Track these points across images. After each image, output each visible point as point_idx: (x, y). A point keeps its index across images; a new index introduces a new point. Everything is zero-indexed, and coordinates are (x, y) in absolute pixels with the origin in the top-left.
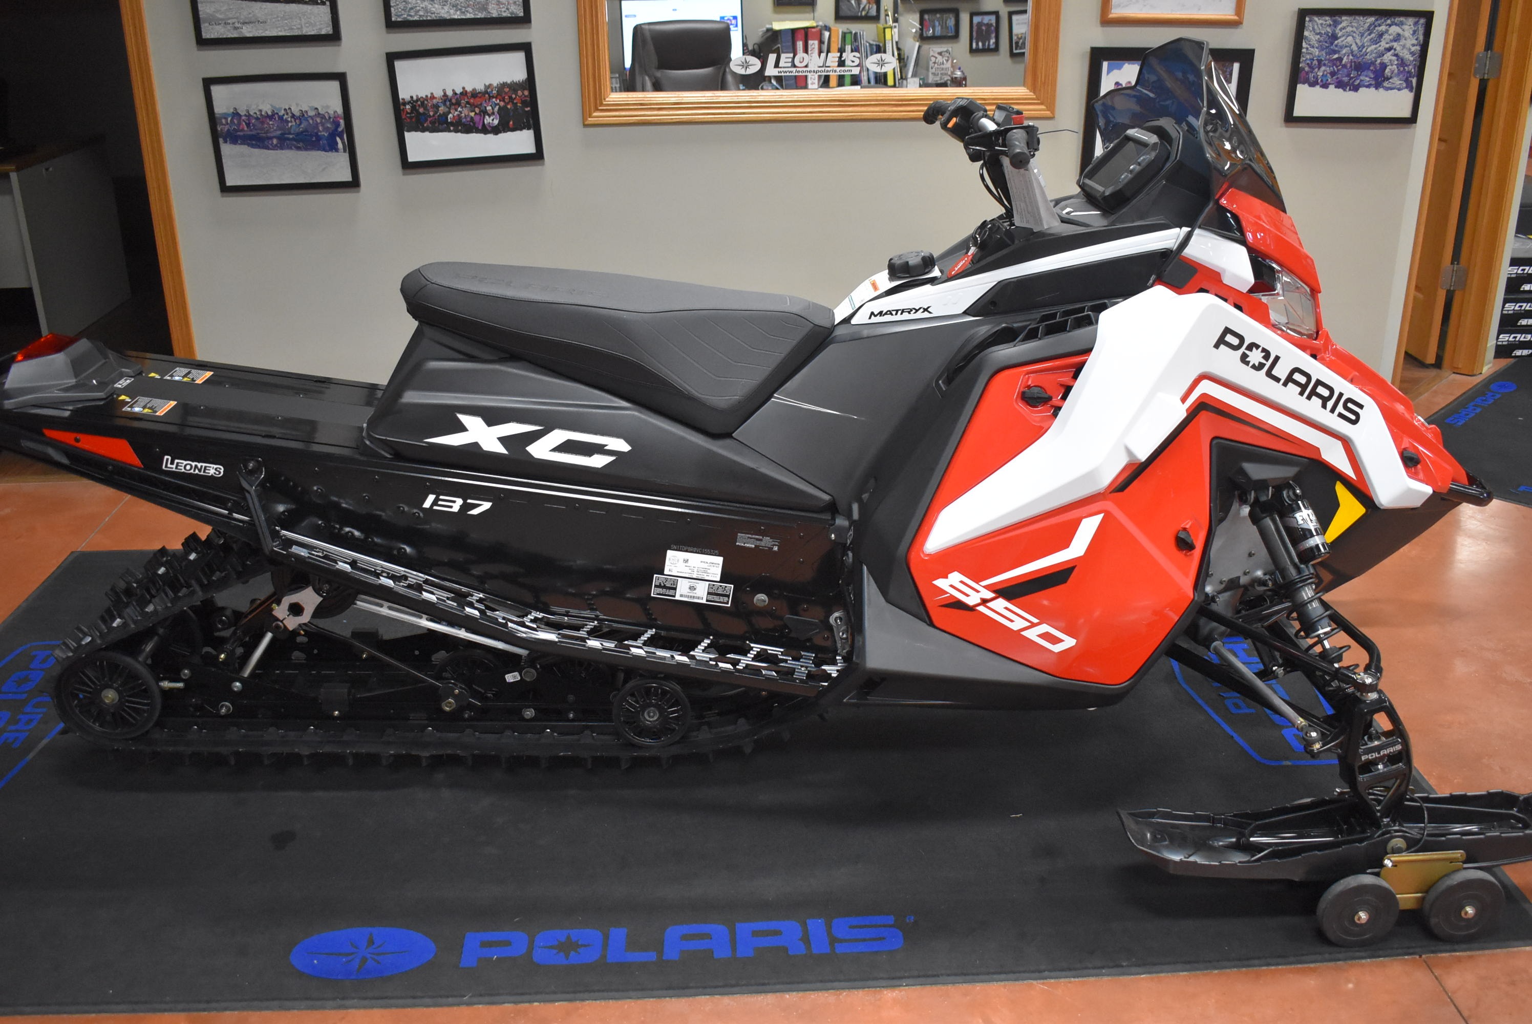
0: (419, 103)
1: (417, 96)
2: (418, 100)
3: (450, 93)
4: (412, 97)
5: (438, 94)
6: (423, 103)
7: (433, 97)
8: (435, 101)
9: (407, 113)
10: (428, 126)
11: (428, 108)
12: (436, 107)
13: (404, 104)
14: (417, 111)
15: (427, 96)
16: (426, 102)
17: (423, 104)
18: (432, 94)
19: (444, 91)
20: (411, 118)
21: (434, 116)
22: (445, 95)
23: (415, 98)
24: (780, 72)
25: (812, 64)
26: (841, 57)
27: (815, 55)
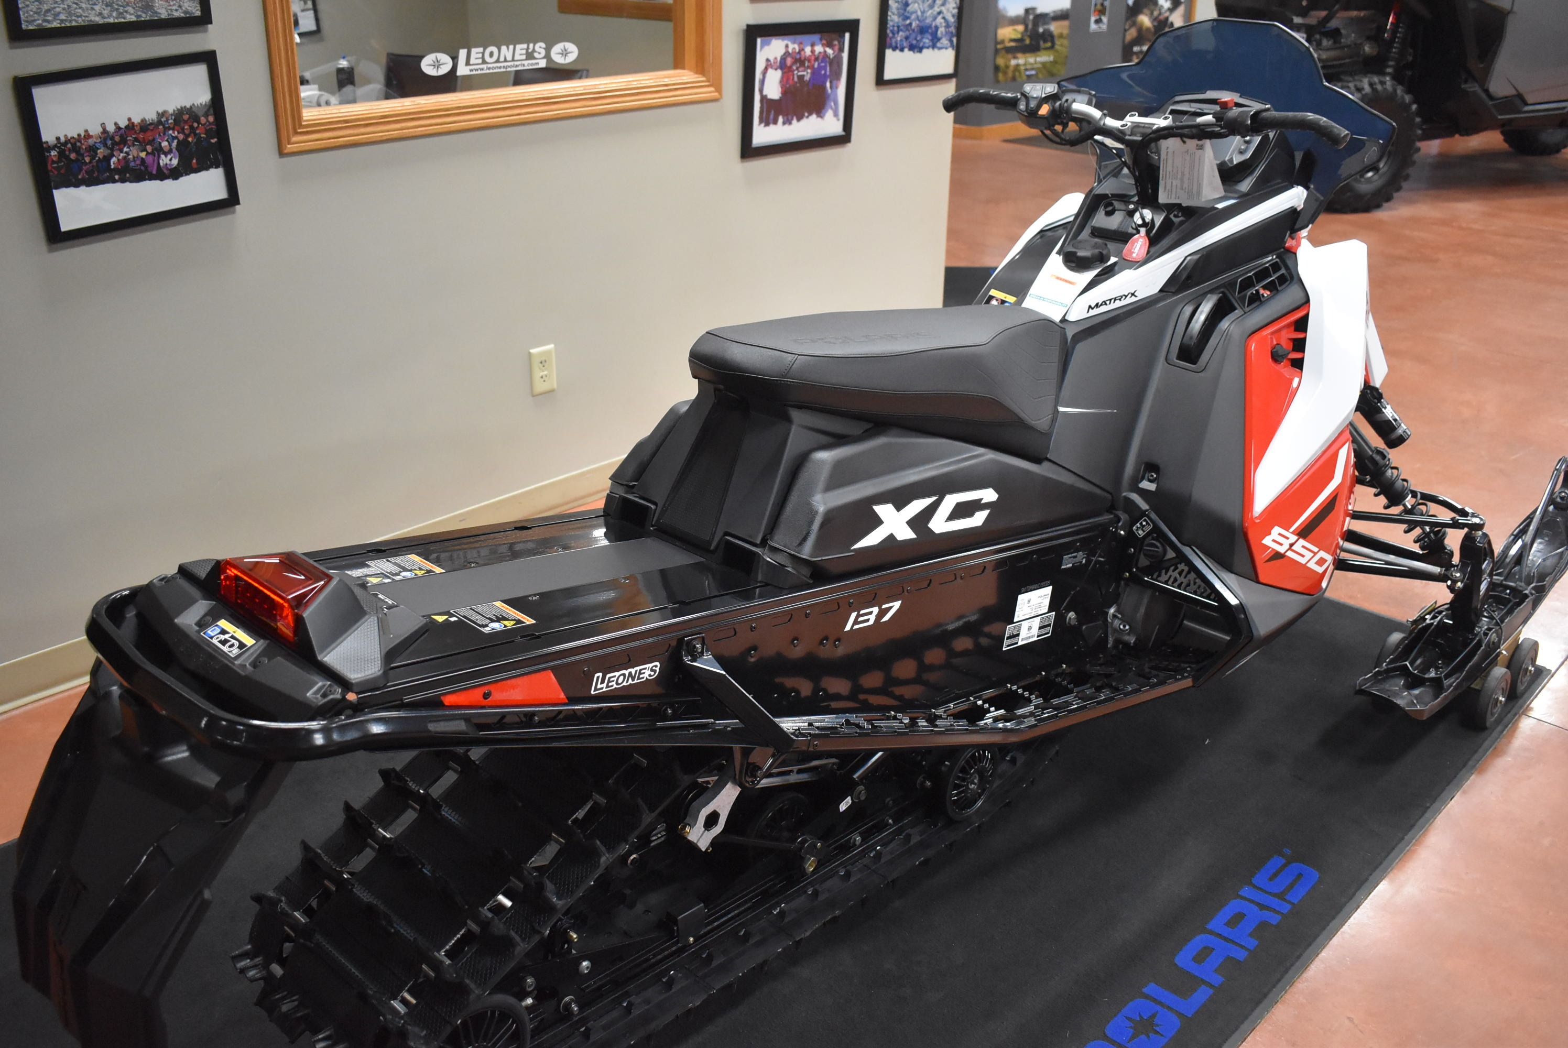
24: (471, 70)
25: (502, 59)
26: (528, 49)
27: (504, 48)
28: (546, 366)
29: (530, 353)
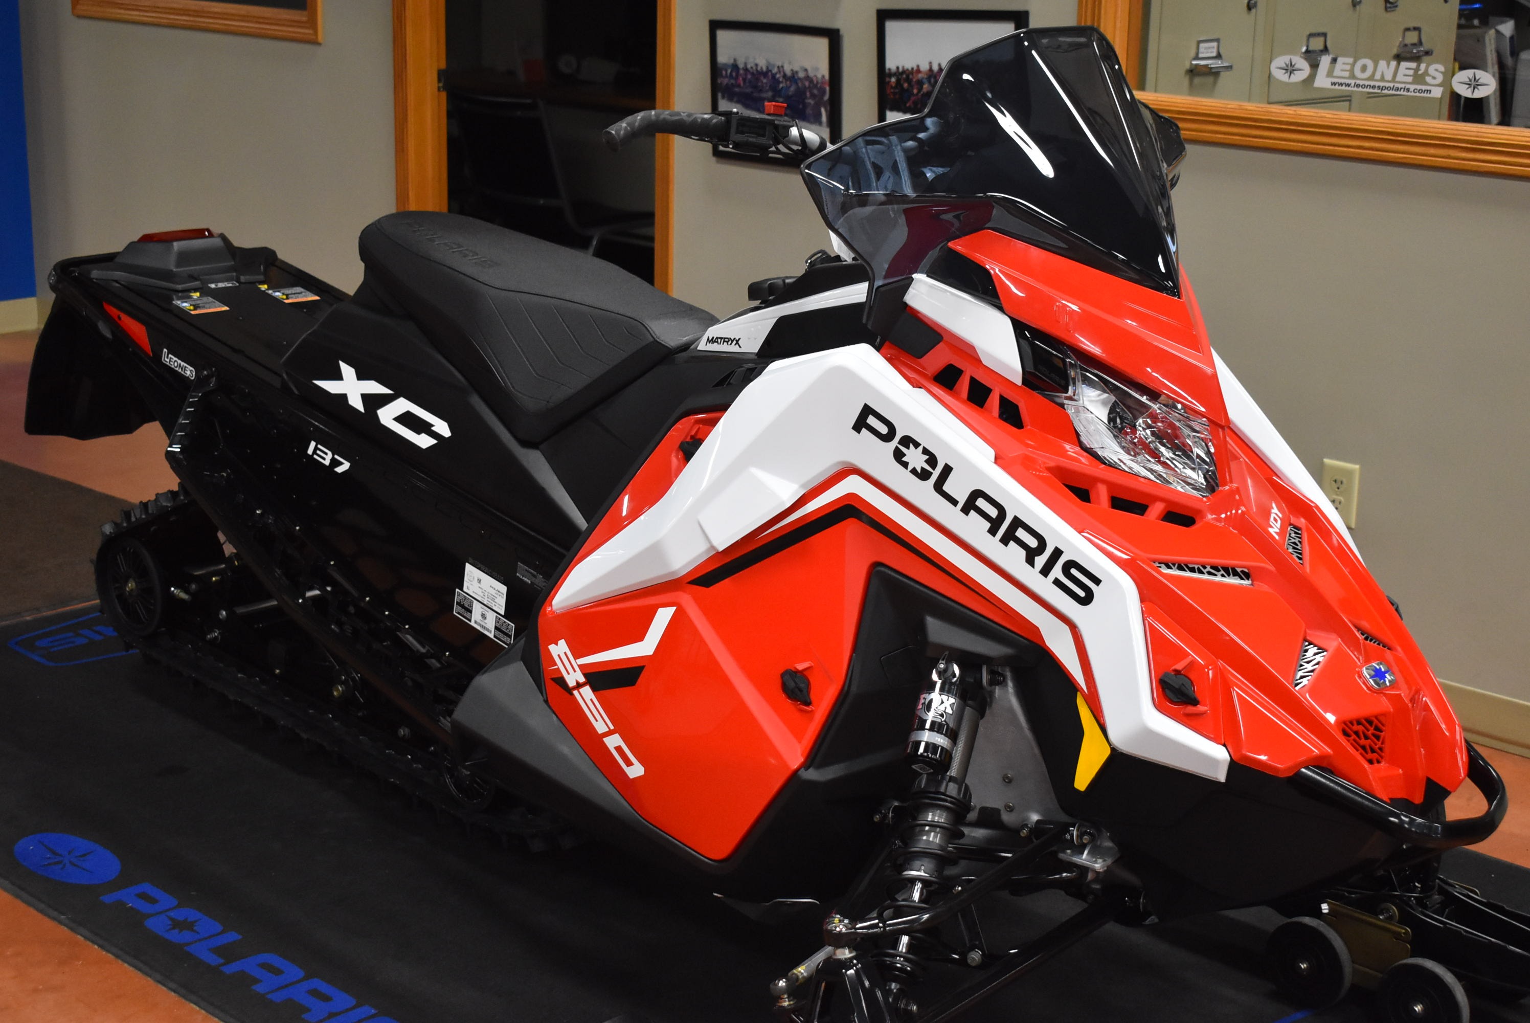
0: (904, 76)
1: (903, 67)
2: (904, 72)
3: (935, 68)
4: (898, 68)
5: (924, 67)
6: (908, 76)
7: (918, 71)
8: (920, 76)
9: (892, 87)
10: (910, 106)
11: (913, 83)
12: (920, 83)
13: (891, 75)
14: (902, 86)
15: (913, 69)
16: (911, 76)
17: (908, 80)
18: (918, 66)
19: (930, 63)
20: (894, 94)
21: (917, 94)
22: (931, 70)
23: (901, 70)
24: (1333, 84)
25: (1378, 76)
26: (1417, 70)
27: (1382, 64)
28: (1341, 489)
29: (1322, 463)
